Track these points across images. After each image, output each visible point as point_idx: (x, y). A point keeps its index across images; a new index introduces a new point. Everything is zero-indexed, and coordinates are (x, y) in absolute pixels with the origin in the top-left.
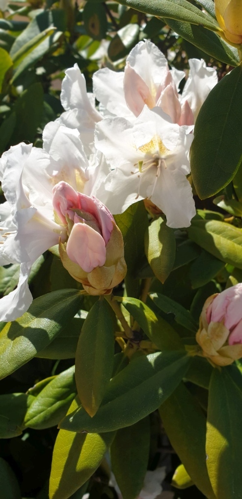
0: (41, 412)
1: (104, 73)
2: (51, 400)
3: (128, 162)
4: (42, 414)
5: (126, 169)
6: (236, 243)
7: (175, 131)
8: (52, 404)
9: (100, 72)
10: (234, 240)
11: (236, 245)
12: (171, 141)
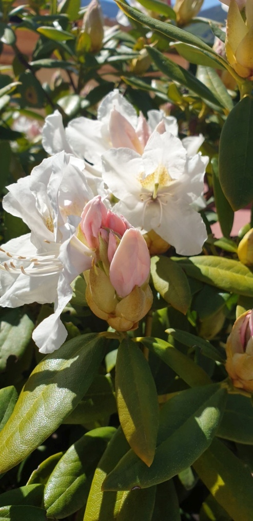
0: (60, 495)
1: (78, 122)
2: (69, 478)
3: (131, 195)
4: (61, 497)
5: (129, 202)
6: (234, 272)
7: (182, 158)
8: (71, 482)
9: (74, 122)
10: (231, 270)
11: (235, 274)
12: (177, 168)
